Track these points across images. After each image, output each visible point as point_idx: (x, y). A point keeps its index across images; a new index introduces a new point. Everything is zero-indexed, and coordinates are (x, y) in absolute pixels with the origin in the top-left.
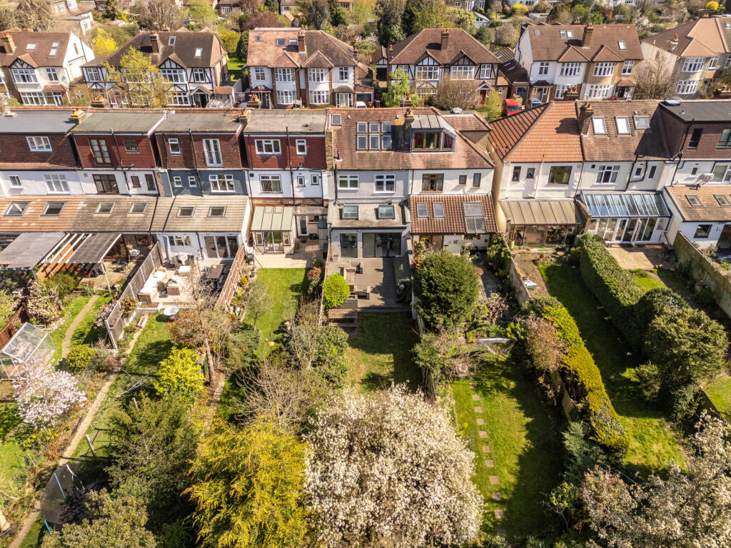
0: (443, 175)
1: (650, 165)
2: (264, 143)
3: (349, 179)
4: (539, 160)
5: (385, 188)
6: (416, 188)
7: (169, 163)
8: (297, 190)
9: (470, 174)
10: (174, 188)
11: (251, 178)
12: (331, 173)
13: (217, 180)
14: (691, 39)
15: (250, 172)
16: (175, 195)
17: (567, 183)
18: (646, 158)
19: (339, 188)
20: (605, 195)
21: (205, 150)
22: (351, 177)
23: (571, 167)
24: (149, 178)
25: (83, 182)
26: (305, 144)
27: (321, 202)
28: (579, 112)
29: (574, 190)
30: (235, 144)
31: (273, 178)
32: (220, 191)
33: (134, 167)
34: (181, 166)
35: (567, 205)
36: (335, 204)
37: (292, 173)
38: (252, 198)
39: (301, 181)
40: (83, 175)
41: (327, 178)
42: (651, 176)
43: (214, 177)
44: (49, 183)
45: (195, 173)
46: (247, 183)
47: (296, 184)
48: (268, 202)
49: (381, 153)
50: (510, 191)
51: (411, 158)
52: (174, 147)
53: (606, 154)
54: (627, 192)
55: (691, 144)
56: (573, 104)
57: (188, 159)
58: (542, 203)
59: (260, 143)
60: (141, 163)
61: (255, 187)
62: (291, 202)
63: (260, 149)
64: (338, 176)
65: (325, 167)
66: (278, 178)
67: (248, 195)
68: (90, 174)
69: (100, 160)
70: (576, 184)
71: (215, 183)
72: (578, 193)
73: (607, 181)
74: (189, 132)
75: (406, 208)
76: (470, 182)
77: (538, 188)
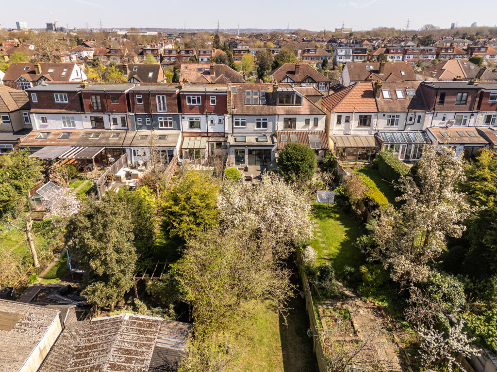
0: (296, 118)
1: (418, 114)
2: (191, 98)
3: (240, 121)
4: (352, 111)
5: (262, 126)
6: (280, 126)
7: (136, 110)
8: (209, 127)
9: (312, 118)
10: (137, 125)
11: (183, 119)
12: (230, 116)
13: (163, 120)
14: (444, 70)
15: (183, 116)
16: (137, 129)
17: (369, 125)
18: (414, 110)
19: (235, 126)
20: (392, 133)
21: (157, 102)
22: (242, 119)
23: (371, 116)
24: (123, 119)
25: (84, 121)
26: (215, 99)
27: (224, 135)
28: (374, 86)
29: (374, 130)
30: (175, 99)
31: (196, 119)
32: (164, 127)
33: (115, 112)
34: (143, 112)
35: (370, 138)
36: (232, 136)
37: (207, 117)
38: (183, 132)
39: (212, 122)
40: (84, 117)
41: (227, 119)
42: (419, 122)
43: (161, 119)
44: (64, 122)
45: (150, 116)
46: (181, 122)
47: (209, 124)
48: (192, 134)
49: (260, 107)
50: (336, 130)
51: (277, 109)
52: (140, 100)
53: (391, 108)
54: (405, 131)
55: (440, 102)
56: (371, 83)
57: (147, 108)
58: (355, 137)
59: (189, 99)
60: (119, 110)
61: (185, 125)
62: (206, 135)
63: (189, 102)
64: (234, 118)
65: (226, 113)
66: (199, 119)
67: (180, 130)
68: (89, 116)
69: (95, 108)
70: (375, 126)
71: (161, 123)
72: (376, 132)
73: (393, 125)
74: (149, 91)
75: (274, 137)
76: (312, 123)
77: (353, 129)
